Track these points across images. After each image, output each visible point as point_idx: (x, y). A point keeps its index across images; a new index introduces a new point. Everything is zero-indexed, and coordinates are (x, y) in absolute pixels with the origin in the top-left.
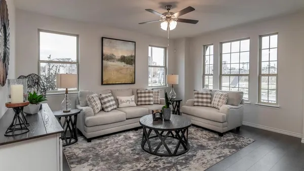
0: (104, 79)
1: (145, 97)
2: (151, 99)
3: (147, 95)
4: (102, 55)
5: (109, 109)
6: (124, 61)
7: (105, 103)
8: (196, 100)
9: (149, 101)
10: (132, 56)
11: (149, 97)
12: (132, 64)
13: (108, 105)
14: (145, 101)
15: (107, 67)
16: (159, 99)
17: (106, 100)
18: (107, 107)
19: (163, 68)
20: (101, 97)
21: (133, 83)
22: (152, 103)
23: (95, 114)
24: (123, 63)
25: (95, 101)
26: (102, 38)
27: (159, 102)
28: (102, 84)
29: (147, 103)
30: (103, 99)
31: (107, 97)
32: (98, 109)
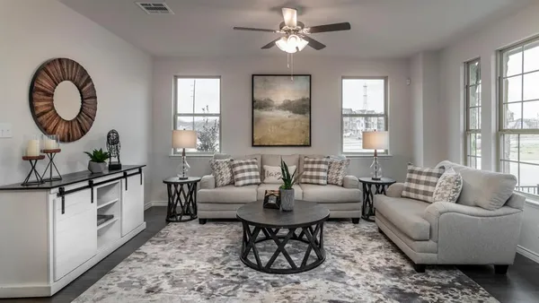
0: (255, 138)
1: (312, 170)
2: (323, 174)
3: (315, 166)
4: (253, 101)
5: (241, 183)
6: (288, 109)
7: (236, 173)
8: (406, 184)
9: (318, 178)
10: (303, 100)
11: (318, 170)
12: (304, 113)
13: (240, 176)
14: (311, 177)
15: (259, 119)
16: (340, 177)
17: (238, 168)
18: (238, 180)
19: (382, 118)
20: (232, 163)
21: (308, 145)
22: (322, 182)
23: (216, 186)
24: (288, 112)
25: (219, 169)
26: (253, 75)
27: (339, 183)
28: (253, 146)
29: (314, 181)
30: (234, 166)
31: (241, 164)
32: (222, 180)
